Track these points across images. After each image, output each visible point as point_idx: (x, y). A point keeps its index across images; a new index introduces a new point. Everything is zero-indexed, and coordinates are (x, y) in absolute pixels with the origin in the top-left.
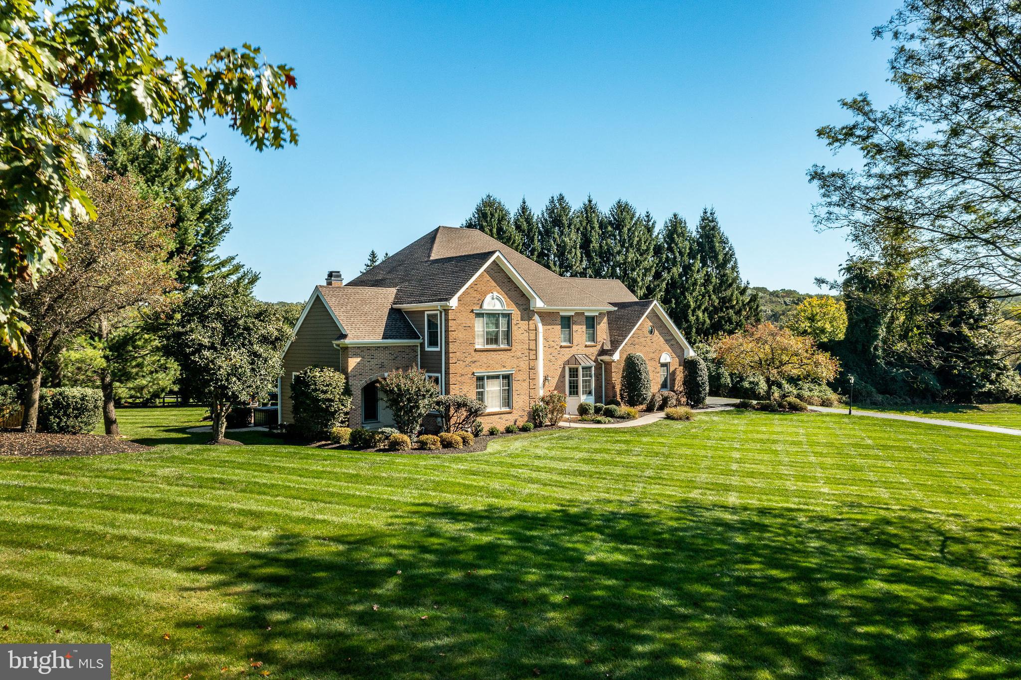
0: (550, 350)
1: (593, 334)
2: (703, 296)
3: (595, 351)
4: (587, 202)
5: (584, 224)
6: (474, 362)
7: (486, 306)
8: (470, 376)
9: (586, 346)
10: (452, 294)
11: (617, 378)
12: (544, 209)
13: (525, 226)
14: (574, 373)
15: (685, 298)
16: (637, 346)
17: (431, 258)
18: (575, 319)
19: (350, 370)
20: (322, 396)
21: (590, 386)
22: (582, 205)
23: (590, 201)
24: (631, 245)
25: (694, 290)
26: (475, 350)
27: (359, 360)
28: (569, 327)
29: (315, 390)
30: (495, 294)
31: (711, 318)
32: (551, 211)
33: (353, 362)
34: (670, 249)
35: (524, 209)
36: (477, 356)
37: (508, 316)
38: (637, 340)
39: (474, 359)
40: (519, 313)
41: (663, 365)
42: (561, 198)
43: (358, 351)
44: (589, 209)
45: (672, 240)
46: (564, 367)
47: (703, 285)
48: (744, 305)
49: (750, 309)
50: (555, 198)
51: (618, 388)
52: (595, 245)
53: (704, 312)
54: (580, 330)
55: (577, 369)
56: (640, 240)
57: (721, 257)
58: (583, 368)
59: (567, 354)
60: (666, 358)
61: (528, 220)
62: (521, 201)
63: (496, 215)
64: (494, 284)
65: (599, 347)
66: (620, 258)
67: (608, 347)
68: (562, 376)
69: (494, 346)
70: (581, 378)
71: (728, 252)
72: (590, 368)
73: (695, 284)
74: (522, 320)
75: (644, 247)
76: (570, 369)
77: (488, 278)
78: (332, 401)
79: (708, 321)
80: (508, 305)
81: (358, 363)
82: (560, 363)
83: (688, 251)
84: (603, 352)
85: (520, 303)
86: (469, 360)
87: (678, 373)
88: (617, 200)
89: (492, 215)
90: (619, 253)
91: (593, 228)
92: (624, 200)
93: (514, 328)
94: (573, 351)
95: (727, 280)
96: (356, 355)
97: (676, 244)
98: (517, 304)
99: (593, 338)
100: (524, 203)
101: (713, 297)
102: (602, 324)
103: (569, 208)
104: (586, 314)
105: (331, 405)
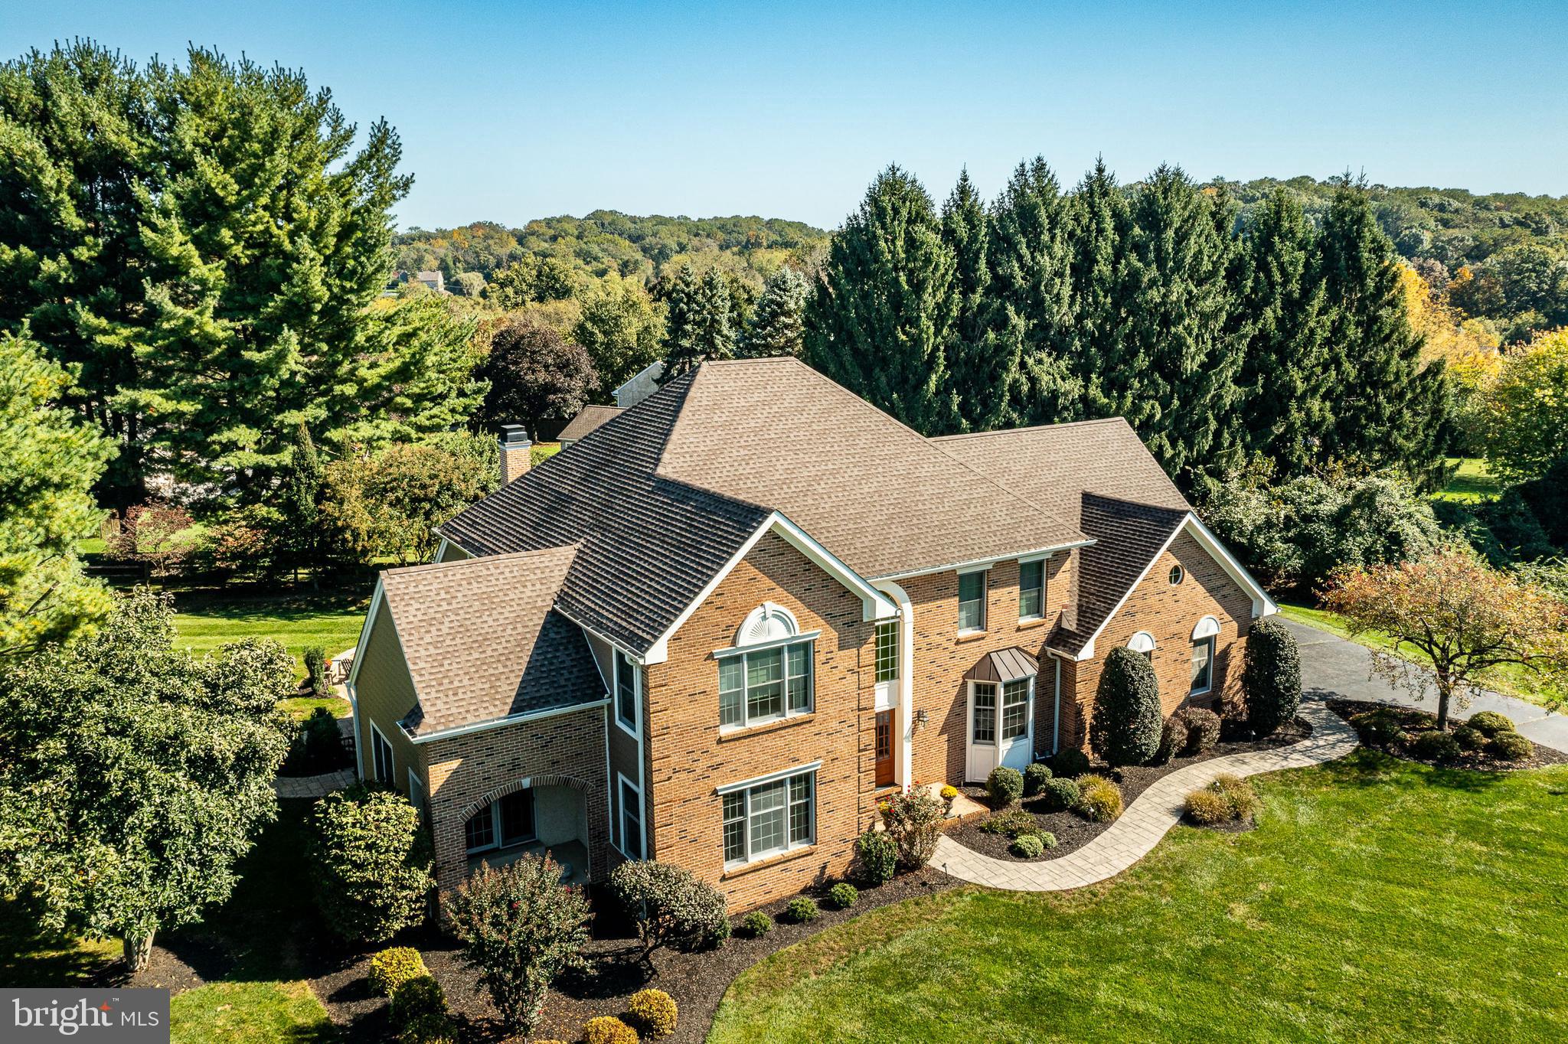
0: (931, 655)
1: (1039, 597)
2: (1326, 369)
3: (1041, 635)
4: (1094, 173)
5: (1085, 221)
6: (715, 767)
7: (748, 639)
8: (706, 798)
9: (1019, 629)
10: (657, 628)
11: (1086, 693)
12: (1005, 189)
13: (962, 231)
14: (985, 695)
15: (1287, 371)
16: (1138, 616)
17: (661, 471)
18: (993, 576)
19: (433, 790)
20: (355, 876)
21: (1023, 717)
22: (1083, 180)
23: (1100, 170)
24: (1179, 266)
25: (1306, 355)
26: (720, 741)
27: (455, 764)
28: (980, 595)
29: (341, 861)
30: (771, 606)
31: (1335, 410)
32: (1018, 192)
33: (439, 774)
34: (1263, 266)
35: (964, 191)
36: (722, 753)
37: (805, 650)
38: (1139, 603)
39: (718, 760)
40: (834, 635)
41: (1198, 643)
42: (1040, 167)
43: (454, 747)
44: (1098, 186)
45: (1270, 247)
46: (964, 685)
47: (1328, 342)
48: (1411, 382)
49: (1425, 390)
50: (1028, 167)
51: (1088, 715)
52: (1103, 268)
53: (1324, 398)
54: (1005, 601)
55: (993, 688)
56: (1200, 252)
57: (1371, 284)
58: (1007, 686)
59: (972, 656)
60: (1206, 627)
61: (970, 217)
62: (958, 176)
63: (904, 213)
64: (768, 582)
65: (1050, 625)
66: (1155, 295)
67: (1071, 624)
68: (960, 702)
69: (770, 720)
70: (1001, 706)
71: (1387, 269)
72: (1024, 682)
73: (1310, 341)
74: (841, 648)
75: (1207, 266)
76: (978, 687)
77: (753, 571)
78: (379, 885)
79: (1331, 418)
80: (804, 624)
81: (455, 772)
82: (957, 675)
83: (1300, 269)
84: (1059, 637)
85: (837, 612)
86: (703, 764)
87: (1234, 652)
88: (1158, 165)
89: (896, 211)
90: (1153, 283)
91: (1100, 231)
92: (1171, 166)
93: (820, 671)
94: (987, 646)
95: (1380, 330)
96: (446, 756)
97: (1278, 257)
98: (830, 618)
99: (1037, 607)
100: (965, 179)
101: (1347, 366)
102: (1059, 576)
103: (1056, 187)
104: (1020, 561)
105: (374, 897)
